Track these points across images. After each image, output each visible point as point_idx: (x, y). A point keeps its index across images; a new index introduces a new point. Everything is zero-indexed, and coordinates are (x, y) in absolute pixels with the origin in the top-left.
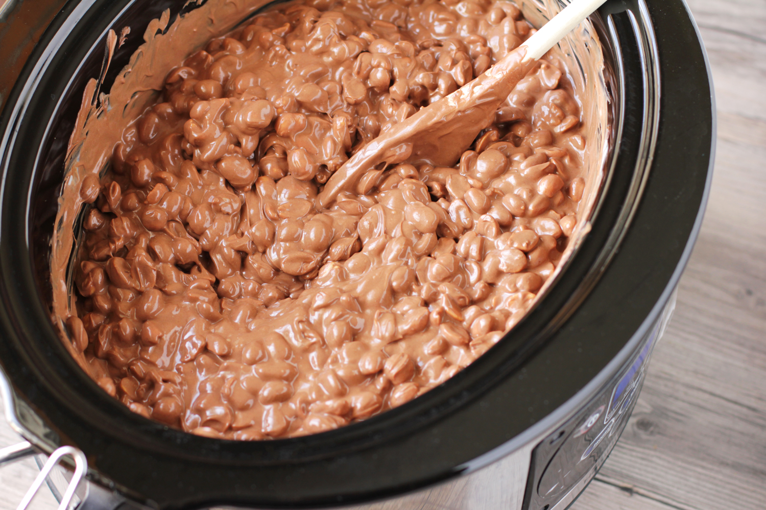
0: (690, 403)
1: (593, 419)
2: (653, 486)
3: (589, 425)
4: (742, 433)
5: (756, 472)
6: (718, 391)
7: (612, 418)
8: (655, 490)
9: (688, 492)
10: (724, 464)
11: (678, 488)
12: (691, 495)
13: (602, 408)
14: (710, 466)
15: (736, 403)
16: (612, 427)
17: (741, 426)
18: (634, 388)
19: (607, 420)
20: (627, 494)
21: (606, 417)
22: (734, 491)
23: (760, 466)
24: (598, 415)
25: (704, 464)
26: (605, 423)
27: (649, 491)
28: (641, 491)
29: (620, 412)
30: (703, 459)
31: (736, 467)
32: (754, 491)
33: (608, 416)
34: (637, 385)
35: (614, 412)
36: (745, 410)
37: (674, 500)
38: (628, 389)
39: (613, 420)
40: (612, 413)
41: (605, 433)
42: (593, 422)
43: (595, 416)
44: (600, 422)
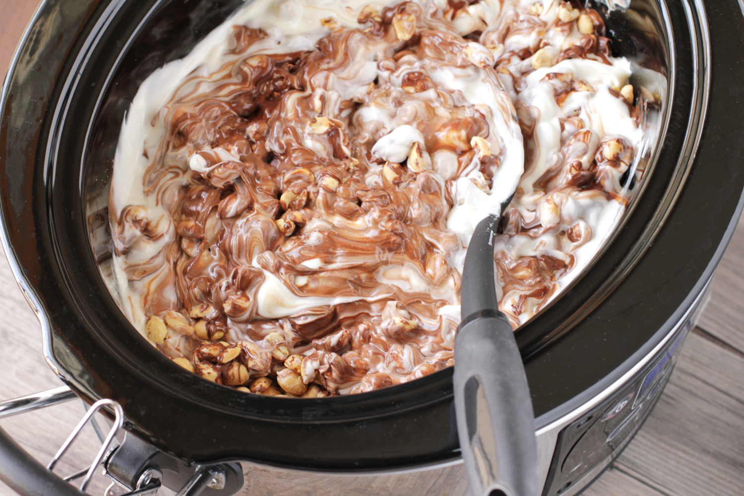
0: (682, 388)
1: (621, 405)
3: (617, 411)
4: (728, 424)
5: (735, 464)
6: (711, 380)
7: (639, 404)
8: (635, 468)
9: (667, 474)
10: (706, 451)
11: (658, 469)
12: (669, 478)
13: (631, 395)
14: (692, 452)
15: (726, 394)
16: (639, 412)
17: (728, 417)
18: (664, 375)
19: (635, 405)
21: (634, 403)
22: (711, 479)
23: (740, 458)
24: (626, 402)
25: (686, 449)
26: (632, 408)
27: (629, 468)
28: (621, 467)
29: (648, 398)
30: (686, 444)
31: (717, 456)
32: (730, 482)
33: (636, 402)
34: (667, 373)
35: (643, 398)
36: (734, 402)
37: (651, 480)
38: (658, 377)
39: (641, 406)
40: (641, 399)
41: (632, 417)
42: (621, 408)
43: (624, 403)
44: (628, 407)
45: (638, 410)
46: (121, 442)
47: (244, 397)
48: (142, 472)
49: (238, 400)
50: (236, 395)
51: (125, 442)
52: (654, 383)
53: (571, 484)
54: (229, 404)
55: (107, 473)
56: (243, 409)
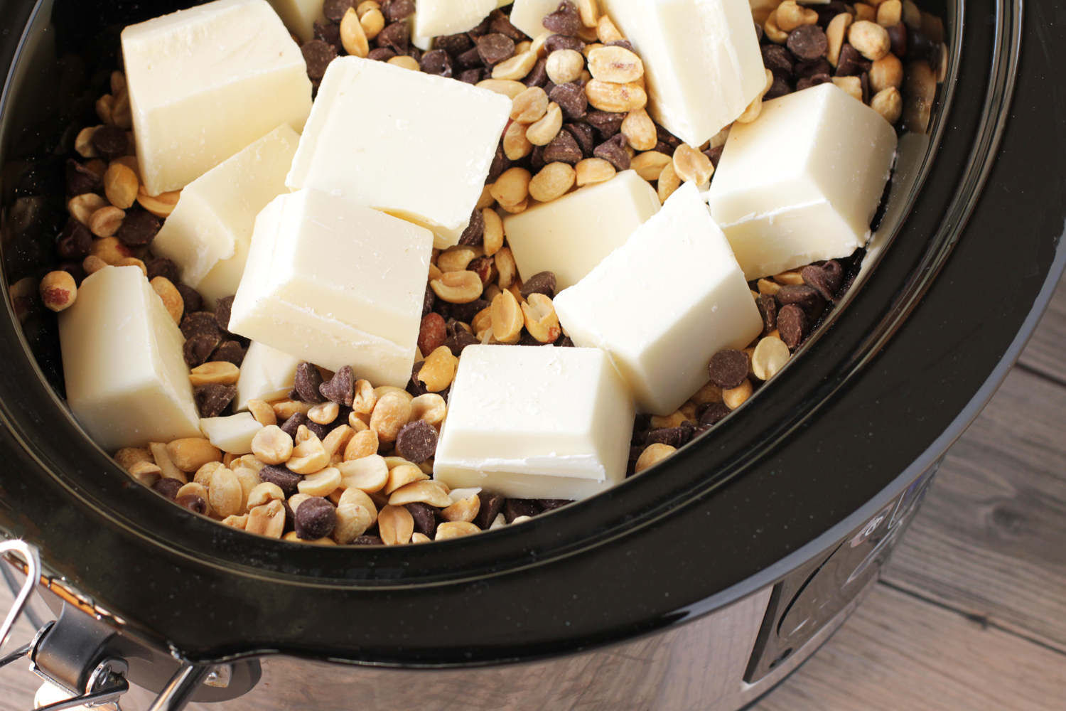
1: (874, 524)
2: (1018, 614)
3: (867, 534)
7: (900, 519)
13: (889, 507)
16: (898, 532)
19: (893, 522)
20: (978, 626)
21: (892, 519)
24: (882, 518)
26: (889, 527)
28: (1000, 622)
33: (895, 517)
39: (901, 522)
40: (902, 512)
41: (888, 541)
42: (874, 528)
43: (878, 520)
44: (883, 527)
45: (897, 530)
46: (57, 616)
47: (275, 548)
48: (94, 666)
49: (267, 553)
50: (262, 546)
51: (64, 617)
52: (922, 484)
53: (792, 652)
54: (252, 560)
55: (36, 668)
56: (276, 567)
